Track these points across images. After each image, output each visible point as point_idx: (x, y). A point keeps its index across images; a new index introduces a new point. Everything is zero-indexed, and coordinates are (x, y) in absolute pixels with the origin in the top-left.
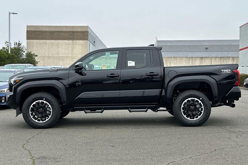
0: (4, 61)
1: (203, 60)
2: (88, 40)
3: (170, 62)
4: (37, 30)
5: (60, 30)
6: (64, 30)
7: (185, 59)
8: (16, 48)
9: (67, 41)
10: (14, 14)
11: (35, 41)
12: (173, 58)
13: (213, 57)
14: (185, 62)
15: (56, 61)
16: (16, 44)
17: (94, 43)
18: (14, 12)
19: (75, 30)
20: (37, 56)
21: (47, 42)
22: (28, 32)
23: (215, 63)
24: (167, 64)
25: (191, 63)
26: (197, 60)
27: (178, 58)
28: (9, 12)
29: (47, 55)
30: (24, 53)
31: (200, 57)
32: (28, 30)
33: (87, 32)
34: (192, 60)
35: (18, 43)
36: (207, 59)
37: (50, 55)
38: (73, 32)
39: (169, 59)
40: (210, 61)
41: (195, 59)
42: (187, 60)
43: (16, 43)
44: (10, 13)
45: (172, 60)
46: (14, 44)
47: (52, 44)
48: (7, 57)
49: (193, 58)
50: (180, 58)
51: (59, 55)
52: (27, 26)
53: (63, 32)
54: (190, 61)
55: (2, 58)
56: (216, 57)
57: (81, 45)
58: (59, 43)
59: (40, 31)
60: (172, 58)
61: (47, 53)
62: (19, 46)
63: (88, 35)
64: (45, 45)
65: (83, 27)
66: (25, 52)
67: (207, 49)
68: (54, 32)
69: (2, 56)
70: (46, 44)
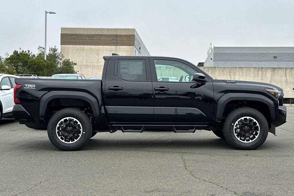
0: (42, 70)
1: (276, 71)
2: (134, 46)
3: (234, 73)
4: (74, 33)
5: (100, 33)
6: (106, 33)
7: (253, 69)
8: (51, 54)
9: (109, 47)
10: (51, 13)
11: (71, 46)
12: (238, 69)
13: (288, 68)
14: (254, 74)
15: (95, 70)
16: (52, 50)
17: (140, 49)
18: (52, 12)
19: (119, 33)
20: (76, 64)
21: (85, 47)
22: (62, 35)
23: (291, 75)
24: (231, 76)
25: (260, 75)
26: (268, 71)
27: (244, 69)
28: (46, 11)
29: (85, 63)
30: (60, 61)
31: (272, 68)
32: (62, 33)
33: (134, 36)
34: (262, 72)
35: (54, 49)
36: (280, 70)
37: (88, 64)
38: (117, 36)
39: (233, 70)
40: (285, 72)
41: (265, 70)
42: (256, 72)
43: (52, 48)
44: (46, 13)
45: (237, 71)
46: (50, 50)
47: (91, 50)
48: (46, 66)
49: (263, 69)
50: (247, 69)
51: (100, 63)
52: (62, 29)
53: (104, 35)
54: (260, 72)
55: (41, 66)
56: (292, 68)
57: (126, 52)
58: (99, 49)
59: (77, 35)
60: (236, 69)
61: (84, 61)
62: (54, 52)
63: (135, 40)
64: (83, 52)
65: (129, 30)
66: (62, 60)
67: (275, 57)
68: (94, 36)
69: (40, 64)
70: (83, 50)
